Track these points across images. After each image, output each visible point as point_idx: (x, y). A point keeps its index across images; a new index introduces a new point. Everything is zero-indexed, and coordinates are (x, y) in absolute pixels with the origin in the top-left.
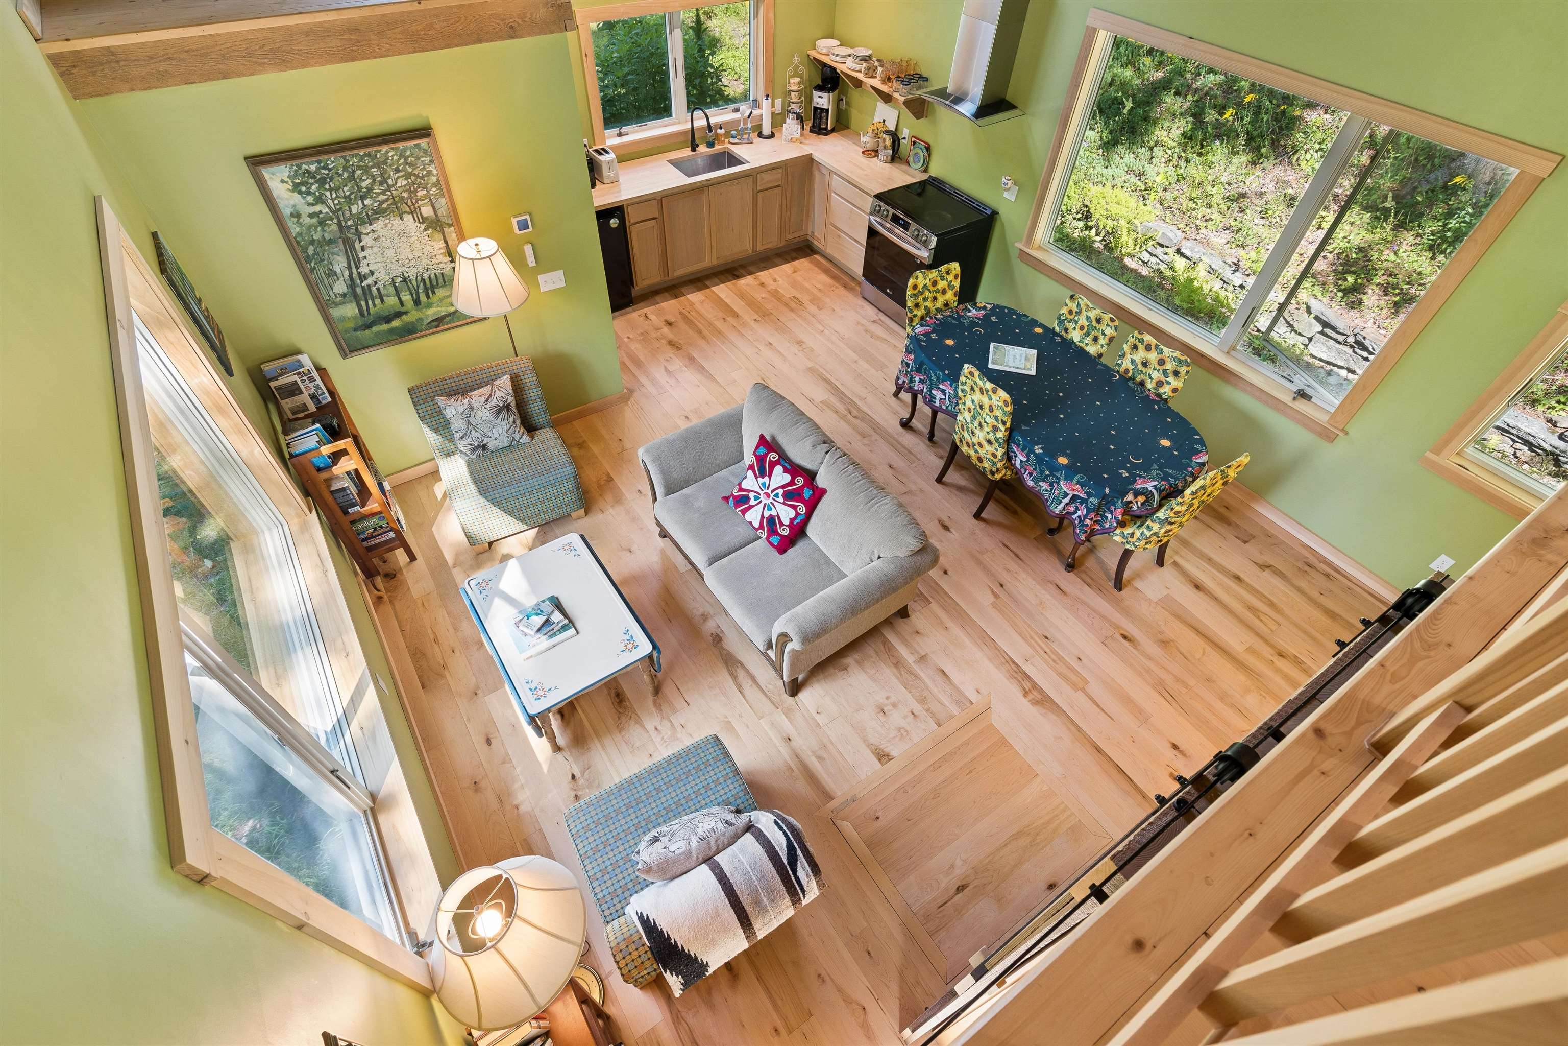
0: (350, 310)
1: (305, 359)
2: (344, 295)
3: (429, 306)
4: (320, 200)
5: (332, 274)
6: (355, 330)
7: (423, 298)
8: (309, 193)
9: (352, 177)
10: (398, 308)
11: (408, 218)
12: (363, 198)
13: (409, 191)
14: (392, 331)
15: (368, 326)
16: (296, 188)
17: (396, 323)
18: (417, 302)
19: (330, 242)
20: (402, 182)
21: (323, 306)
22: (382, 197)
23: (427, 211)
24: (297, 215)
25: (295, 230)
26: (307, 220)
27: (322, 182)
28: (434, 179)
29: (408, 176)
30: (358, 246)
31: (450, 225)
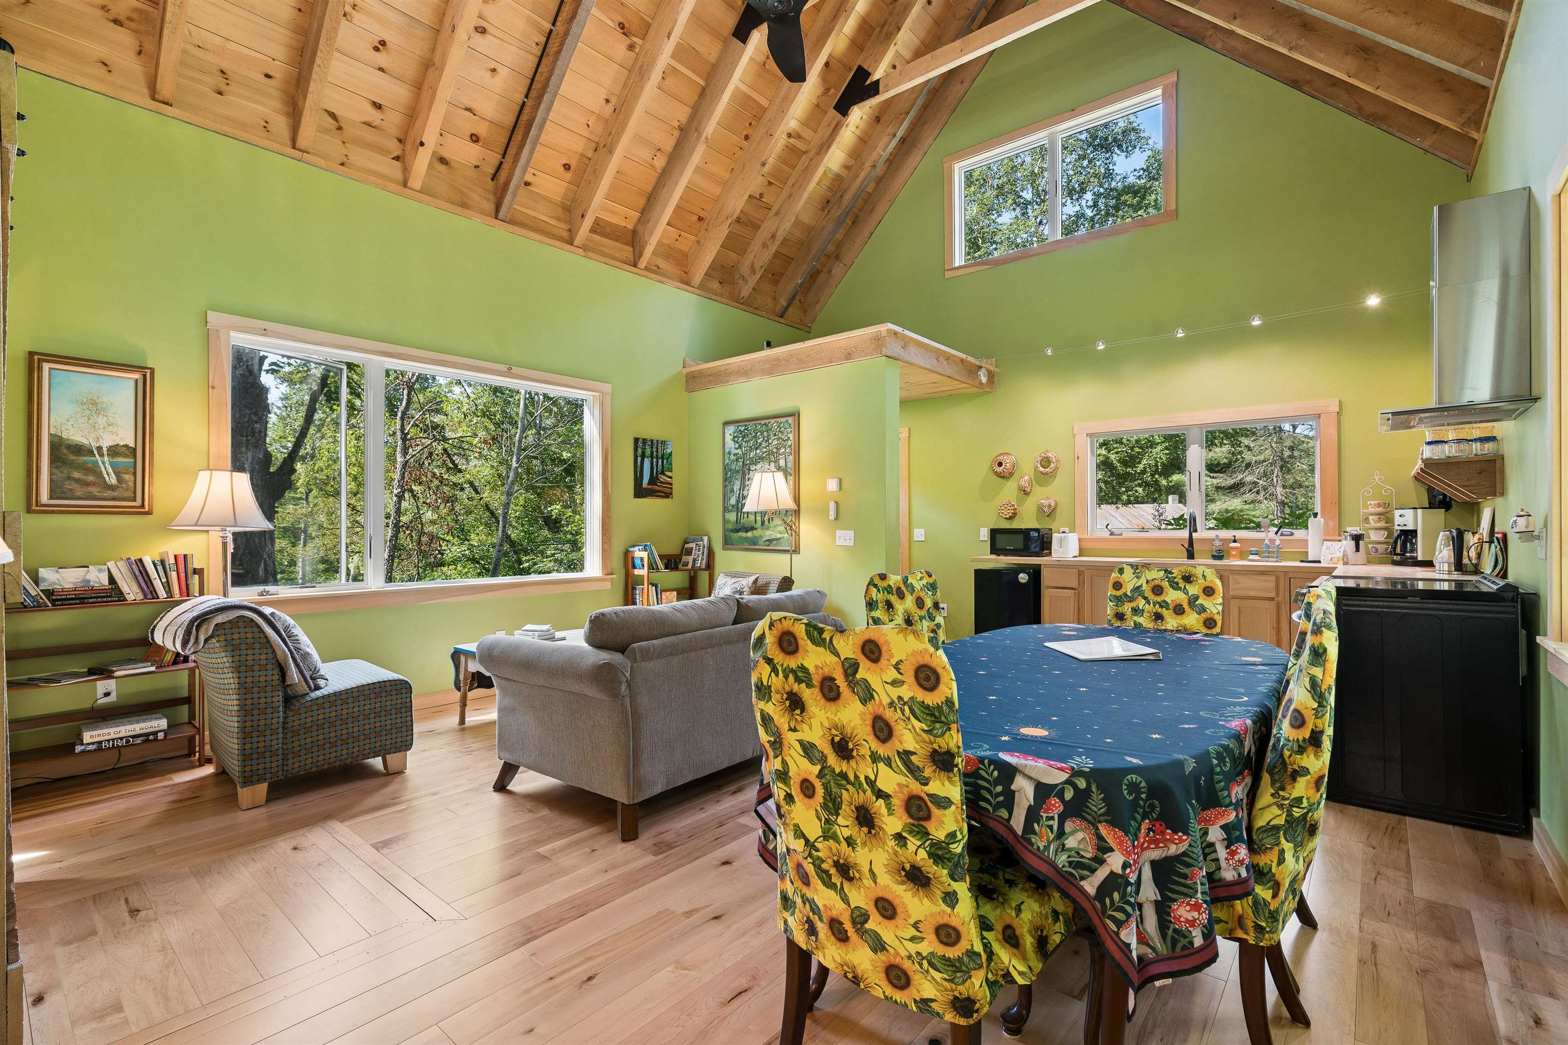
0: (732, 517)
1: (706, 538)
2: (733, 506)
3: (768, 529)
4: (740, 447)
5: (732, 491)
6: (732, 531)
7: (766, 523)
8: (737, 442)
9: (755, 436)
10: (753, 524)
11: (772, 464)
12: (756, 449)
13: (777, 448)
14: (747, 538)
15: (737, 531)
16: (733, 440)
17: (749, 534)
18: (763, 523)
19: (738, 472)
20: (775, 442)
21: (725, 509)
22: (764, 450)
23: (782, 463)
24: (729, 453)
25: (727, 461)
26: (732, 457)
27: (744, 437)
28: (790, 443)
29: (778, 439)
30: (747, 477)
31: (791, 475)
